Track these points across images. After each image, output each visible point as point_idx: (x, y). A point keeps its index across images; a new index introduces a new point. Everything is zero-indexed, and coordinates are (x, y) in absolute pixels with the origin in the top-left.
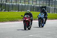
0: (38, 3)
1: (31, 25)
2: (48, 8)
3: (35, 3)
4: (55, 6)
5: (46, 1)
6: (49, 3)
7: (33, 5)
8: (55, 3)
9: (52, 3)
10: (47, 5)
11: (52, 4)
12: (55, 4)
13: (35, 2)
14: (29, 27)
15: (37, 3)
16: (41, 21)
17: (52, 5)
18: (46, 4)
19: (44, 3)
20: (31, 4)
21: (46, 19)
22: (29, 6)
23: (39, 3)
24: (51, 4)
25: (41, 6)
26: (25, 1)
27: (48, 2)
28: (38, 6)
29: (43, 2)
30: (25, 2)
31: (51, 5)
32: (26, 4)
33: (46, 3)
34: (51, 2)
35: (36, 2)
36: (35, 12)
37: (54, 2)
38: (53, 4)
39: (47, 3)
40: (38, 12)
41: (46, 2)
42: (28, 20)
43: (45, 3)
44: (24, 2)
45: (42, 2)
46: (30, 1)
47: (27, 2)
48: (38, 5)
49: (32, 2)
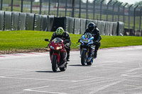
0: (45, 8)
1: (68, 61)
2: (70, 21)
3: (38, 9)
4: (87, 16)
5: (64, 5)
6: (73, 8)
7: (33, 15)
8: (87, 9)
9: (80, 8)
10: (68, 14)
11: (80, 12)
12: (87, 12)
13: (37, 7)
14: (63, 65)
15: (43, 10)
16: (86, 51)
17: (80, 15)
18: (66, 11)
19: (60, 9)
20: (28, 11)
21: (98, 46)
22: (23, 16)
23: (48, 9)
24: (77, 12)
25: (53, 16)
26: (12, 5)
27: (70, 8)
28: (45, 16)
29: (58, 8)
30: (13, 8)
31: (76, 15)
32: (15, 12)
33: (64, 9)
34: (77, 6)
35: (40, 7)
36: (39, 32)
37: (85, 6)
38: (83, 12)
39: (68, 10)
40: (45, 32)
41: (66, 7)
42: (60, 49)
43: (62, 9)
44: (10, 8)
45: (55, 7)
46: (24, 5)
47: (18, 6)
48: (45, 14)
49: (30, 6)
